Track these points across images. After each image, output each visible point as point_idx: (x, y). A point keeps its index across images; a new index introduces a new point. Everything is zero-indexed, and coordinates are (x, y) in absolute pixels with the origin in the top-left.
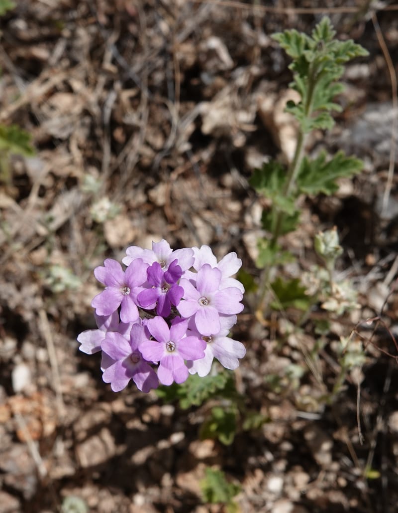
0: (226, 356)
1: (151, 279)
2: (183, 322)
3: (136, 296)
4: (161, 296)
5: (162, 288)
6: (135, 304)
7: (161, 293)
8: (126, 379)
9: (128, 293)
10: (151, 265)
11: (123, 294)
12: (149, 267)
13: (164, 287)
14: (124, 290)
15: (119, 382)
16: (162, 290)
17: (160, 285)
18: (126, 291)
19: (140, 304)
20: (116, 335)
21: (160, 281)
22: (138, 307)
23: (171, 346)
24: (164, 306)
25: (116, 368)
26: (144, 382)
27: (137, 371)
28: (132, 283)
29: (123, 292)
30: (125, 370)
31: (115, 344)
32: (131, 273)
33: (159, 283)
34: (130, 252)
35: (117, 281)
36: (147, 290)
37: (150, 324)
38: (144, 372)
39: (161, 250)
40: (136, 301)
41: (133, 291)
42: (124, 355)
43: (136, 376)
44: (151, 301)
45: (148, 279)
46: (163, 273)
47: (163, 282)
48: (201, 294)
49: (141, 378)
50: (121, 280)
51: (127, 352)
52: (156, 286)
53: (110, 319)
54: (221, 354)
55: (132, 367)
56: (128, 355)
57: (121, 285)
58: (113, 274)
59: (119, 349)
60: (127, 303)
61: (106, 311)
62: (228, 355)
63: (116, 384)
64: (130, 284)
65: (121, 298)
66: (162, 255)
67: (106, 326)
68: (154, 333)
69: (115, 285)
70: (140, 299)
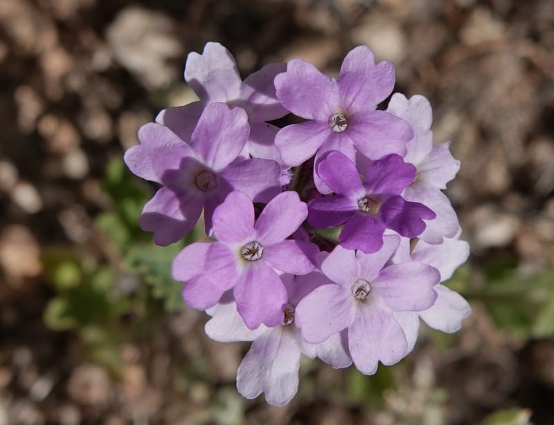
0: (261, 367)
1: (378, 168)
2: (308, 262)
3: (335, 147)
4: (349, 201)
5: (366, 197)
6: (318, 150)
7: (356, 199)
8: (156, 175)
9: (337, 129)
10: (406, 160)
11: (330, 117)
12: (401, 158)
13: (370, 200)
14: (338, 118)
15: (147, 160)
16: (363, 199)
17: (371, 192)
18: (339, 123)
19: (319, 161)
20: (243, 128)
21: (380, 191)
22: (313, 157)
23: (253, 252)
24: (332, 213)
25: (174, 146)
26: (162, 212)
27: (180, 194)
28: (360, 132)
29: (336, 116)
30: (176, 166)
31: (224, 133)
32: (377, 123)
34: (418, 104)
35: (354, 100)
36: (353, 167)
37: (287, 197)
38: (183, 208)
39: (437, 166)
40: (325, 151)
41: (344, 139)
42: (206, 157)
43: (170, 194)
44: (333, 181)
45: (376, 162)
46: (397, 193)
47: (379, 197)
48: (376, 280)
49: (168, 204)
50: (357, 107)
51: (214, 160)
52: (366, 184)
53: (271, 101)
54: (262, 352)
55: (186, 180)
56: (210, 164)
57: (348, 109)
58: (366, 87)
60: (316, 134)
61: (287, 92)
62: (266, 370)
63: (141, 156)
64: (356, 127)
65: (322, 117)
66: (427, 171)
67: (252, 96)
68: (270, 211)
69: (344, 97)
70: (330, 157)
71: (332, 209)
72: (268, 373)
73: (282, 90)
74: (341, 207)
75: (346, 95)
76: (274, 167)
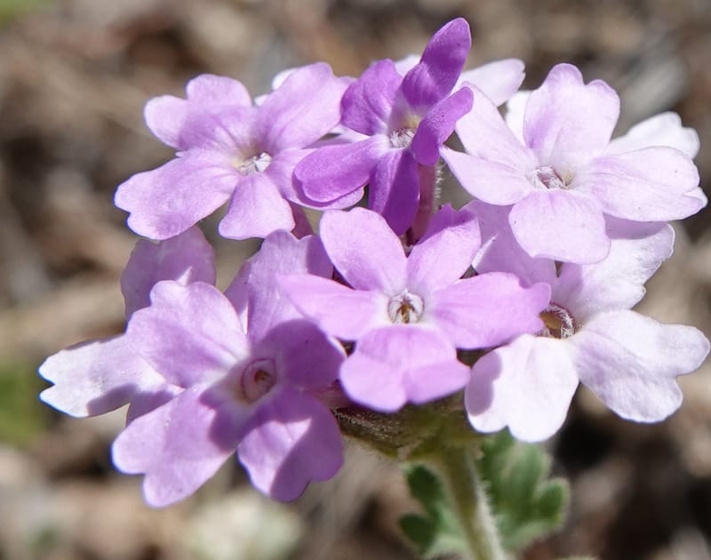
0: (630, 375)
1: (353, 112)
6: (284, 196)
7: (386, 147)
8: (209, 456)
9: (261, 164)
11: (240, 169)
13: (398, 126)
15: (178, 469)
16: (391, 138)
17: (384, 124)
19: (302, 197)
20: (192, 295)
21: (387, 109)
22: (292, 204)
23: (406, 306)
24: (395, 188)
25: (173, 415)
26: (280, 459)
27: (260, 419)
28: (282, 131)
30: (209, 416)
31: (185, 322)
32: (281, 106)
33: (380, 114)
35: (227, 131)
37: (331, 228)
38: (285, 417)
40: (289, 185)
41: (282, 156)
42: (211, 361)
43: (253, 437)
44: (346, 180)
45: (344, 118)
46: (399, 83)
47: (397, 112)
49: (270, 443)
50: (242, 130)
51: (226, 349)
52: (371, 130)
54: (602, 365)
55: (239, 410)
56: (230, 360)
57: (238, 146)
58: (214, 112)
59: (197, 338)
61: (166, 223)
62: (638, 367)
63: (167, 479)
64: (273, 135)
65: (231, 182)
68: (345, 260)
69: (215, 144)
70: (301, 174)
71: (388, 186)
72: (643, 364)
73: (160, 230)
74: (389, 171)
75: (214, 139)
76: (275, 247)
